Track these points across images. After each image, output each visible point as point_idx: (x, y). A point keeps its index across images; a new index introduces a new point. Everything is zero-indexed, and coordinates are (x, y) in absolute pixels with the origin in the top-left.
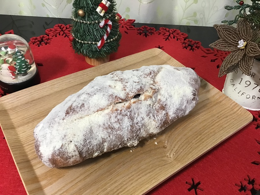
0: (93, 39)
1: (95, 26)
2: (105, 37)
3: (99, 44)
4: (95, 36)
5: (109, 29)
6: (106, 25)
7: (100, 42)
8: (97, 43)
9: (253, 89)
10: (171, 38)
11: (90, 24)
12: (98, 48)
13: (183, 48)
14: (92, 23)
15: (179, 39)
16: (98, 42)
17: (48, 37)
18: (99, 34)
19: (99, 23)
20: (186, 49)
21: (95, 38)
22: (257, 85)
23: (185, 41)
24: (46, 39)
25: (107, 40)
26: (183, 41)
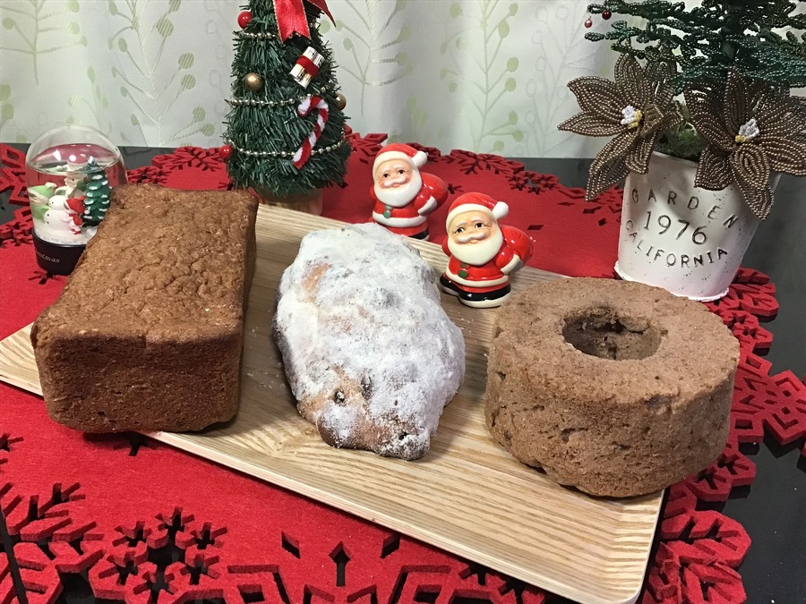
0: (281, 145)
1: (287, 111)
2: (313, 140)
3: (297, 156)
4: (287, 137)
5: (320, 121)
6: (314, 110)
7: (300, 151)
8: (293, 153)
9: (680, 235)
10: (481, 169)
11: (275, 108)
12: (294, 166)
14: (280, 103)
15: (502, 171)
16: (296, 151)
17: (158, 170)
18: (298, 132)
19: (297, 103)
20: (520, 190)
21: (288, 140)
22: (685, 225)
24: (155, 174)
25: (316, 148)
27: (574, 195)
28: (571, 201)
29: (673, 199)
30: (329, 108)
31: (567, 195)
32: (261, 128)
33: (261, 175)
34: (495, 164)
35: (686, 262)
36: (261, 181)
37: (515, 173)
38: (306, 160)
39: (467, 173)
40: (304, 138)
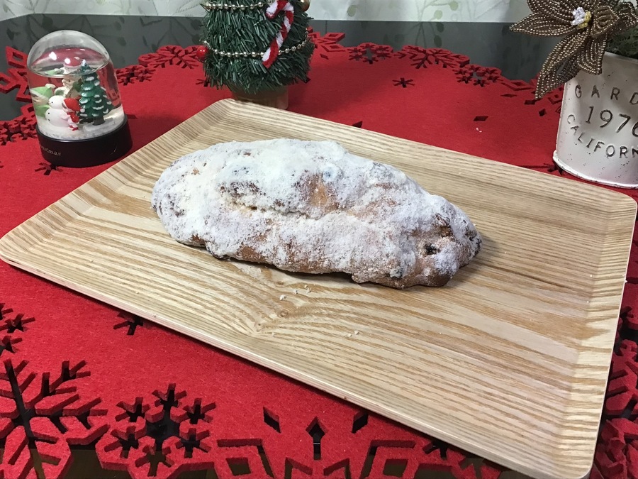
0: (251, 46)
1: (256, 15)
2: (280, 41)
3: (266, 56)
4: (256, 38)
5: (287, 24)
6: (281, 12)
7: (269, 52)
8: (262, 53)
9: (620, 128)
10: (430, 63)
11: (245, 12)
12: (264, 66)
13: (459, 81)
14: (250, 7)
15: (449, 65)
16: (265, 51)
17: (144, 68)
18: (266, 33)
19: (266, 6)
20: (467, 82)
21: (258, 41)
22: (626, 119)
23: (464, 69)
24: (141, 72)
25: (282, 48)
26: (458, 68)
27: (516, 87)
28: (513, 92)
29: (616, 95)
30: (294, 10)
31: (510, 87)
32: (233, 30)
33: (234, 74)
34: (443, 58)
35: (624, 153)
36: (234, 79)
37: (461, 67)
38: (274, 59)
39: (418, 68)
40: (272, 39)
